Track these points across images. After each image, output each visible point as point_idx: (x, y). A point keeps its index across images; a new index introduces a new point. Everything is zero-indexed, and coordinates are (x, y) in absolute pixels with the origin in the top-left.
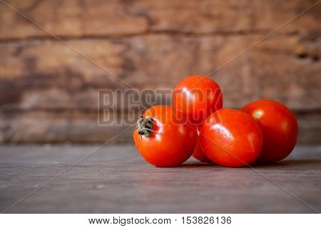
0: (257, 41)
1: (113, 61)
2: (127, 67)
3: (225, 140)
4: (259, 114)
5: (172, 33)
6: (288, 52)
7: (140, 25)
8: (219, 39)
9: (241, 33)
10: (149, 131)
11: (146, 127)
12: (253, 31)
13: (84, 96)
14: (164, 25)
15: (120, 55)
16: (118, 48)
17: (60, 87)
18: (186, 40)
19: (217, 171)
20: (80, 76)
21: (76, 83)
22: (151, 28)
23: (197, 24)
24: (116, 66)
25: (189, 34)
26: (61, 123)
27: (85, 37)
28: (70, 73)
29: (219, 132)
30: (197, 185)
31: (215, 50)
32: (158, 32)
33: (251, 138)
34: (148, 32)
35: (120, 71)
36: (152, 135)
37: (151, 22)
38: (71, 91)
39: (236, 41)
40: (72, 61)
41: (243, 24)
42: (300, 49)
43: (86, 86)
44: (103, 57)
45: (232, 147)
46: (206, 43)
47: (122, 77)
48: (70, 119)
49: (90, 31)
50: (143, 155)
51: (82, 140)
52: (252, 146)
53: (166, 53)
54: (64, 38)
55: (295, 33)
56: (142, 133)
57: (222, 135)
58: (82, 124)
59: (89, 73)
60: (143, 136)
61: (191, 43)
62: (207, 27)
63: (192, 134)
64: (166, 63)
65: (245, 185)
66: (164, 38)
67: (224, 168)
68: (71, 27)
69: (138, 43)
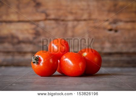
0: (91, 23)
1: (31, 31)
2: (37, 34)
3: (69, 65)
4: (85, 54)
5: (56, 20)
6: (104, 28)
7: (42, 17)
8: (76, 23)
9: (85, 20)
10: (37, 62)
11: (36, 60)
12: (90, 19)
13: (19, 46)
14: (52, 17)
15: (34, 29)
16: (33, 26)
17: (9, 42)
18: (62, 23)
19: (65, 78)
20: (17, 38)
21: (15, 41)
22: (47, 18)
23: (66, 16)
24: (32, 34)
25: (63, 20)
26: (9, 58)
27: (19, 21)
28: (13, 37)
29: (67, 62)
30: (55, 84)
31: (74, 27)
32: (50, 20)
33: (80, 64)
34: (46, 19)
35: (34, 36)
36: (38, 64)
37: (47, 15)
38: (13, 44)
39: (83, 23)
40: (14, 32)
41: (85, 16)
42: (109, 27)
43: (20, 42)
44: (27, 30)
45: (72, 68)
46: (70, 24)
47: (35, 38)
48: (13, 56)
49: (21, 19)
50: (35, 71)
51: (18, 65)
52: (81, 68)
53: (53, 28)
54: (10, 22)
55: (107, 20)
56: (34, 63)
57: (68, 63)
58: (18, 58)
59: (21, 36)
60: (35, 64)
61: (64, 24)
62: (70, 17)
63: (56, 63)
64: (53, 33)
65: (75, 84)
66: (53, 22)
67: (69, 77)
68: (13, 17)
69: (42, 24)
